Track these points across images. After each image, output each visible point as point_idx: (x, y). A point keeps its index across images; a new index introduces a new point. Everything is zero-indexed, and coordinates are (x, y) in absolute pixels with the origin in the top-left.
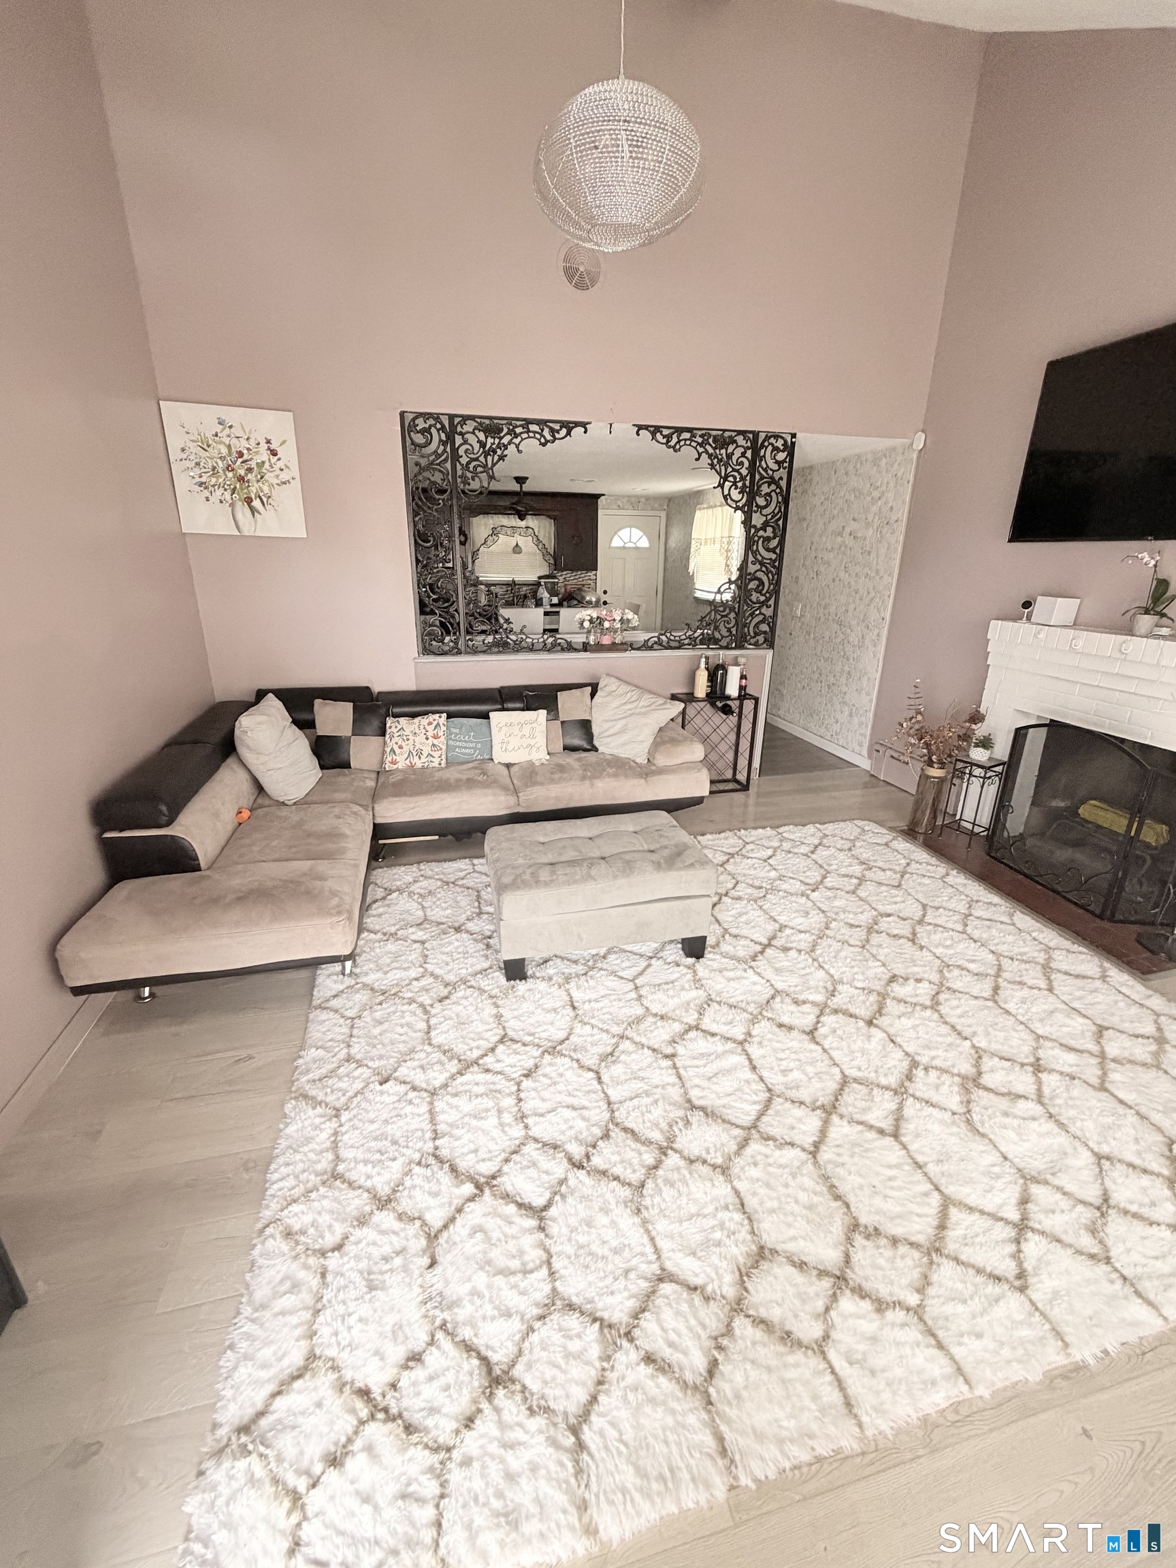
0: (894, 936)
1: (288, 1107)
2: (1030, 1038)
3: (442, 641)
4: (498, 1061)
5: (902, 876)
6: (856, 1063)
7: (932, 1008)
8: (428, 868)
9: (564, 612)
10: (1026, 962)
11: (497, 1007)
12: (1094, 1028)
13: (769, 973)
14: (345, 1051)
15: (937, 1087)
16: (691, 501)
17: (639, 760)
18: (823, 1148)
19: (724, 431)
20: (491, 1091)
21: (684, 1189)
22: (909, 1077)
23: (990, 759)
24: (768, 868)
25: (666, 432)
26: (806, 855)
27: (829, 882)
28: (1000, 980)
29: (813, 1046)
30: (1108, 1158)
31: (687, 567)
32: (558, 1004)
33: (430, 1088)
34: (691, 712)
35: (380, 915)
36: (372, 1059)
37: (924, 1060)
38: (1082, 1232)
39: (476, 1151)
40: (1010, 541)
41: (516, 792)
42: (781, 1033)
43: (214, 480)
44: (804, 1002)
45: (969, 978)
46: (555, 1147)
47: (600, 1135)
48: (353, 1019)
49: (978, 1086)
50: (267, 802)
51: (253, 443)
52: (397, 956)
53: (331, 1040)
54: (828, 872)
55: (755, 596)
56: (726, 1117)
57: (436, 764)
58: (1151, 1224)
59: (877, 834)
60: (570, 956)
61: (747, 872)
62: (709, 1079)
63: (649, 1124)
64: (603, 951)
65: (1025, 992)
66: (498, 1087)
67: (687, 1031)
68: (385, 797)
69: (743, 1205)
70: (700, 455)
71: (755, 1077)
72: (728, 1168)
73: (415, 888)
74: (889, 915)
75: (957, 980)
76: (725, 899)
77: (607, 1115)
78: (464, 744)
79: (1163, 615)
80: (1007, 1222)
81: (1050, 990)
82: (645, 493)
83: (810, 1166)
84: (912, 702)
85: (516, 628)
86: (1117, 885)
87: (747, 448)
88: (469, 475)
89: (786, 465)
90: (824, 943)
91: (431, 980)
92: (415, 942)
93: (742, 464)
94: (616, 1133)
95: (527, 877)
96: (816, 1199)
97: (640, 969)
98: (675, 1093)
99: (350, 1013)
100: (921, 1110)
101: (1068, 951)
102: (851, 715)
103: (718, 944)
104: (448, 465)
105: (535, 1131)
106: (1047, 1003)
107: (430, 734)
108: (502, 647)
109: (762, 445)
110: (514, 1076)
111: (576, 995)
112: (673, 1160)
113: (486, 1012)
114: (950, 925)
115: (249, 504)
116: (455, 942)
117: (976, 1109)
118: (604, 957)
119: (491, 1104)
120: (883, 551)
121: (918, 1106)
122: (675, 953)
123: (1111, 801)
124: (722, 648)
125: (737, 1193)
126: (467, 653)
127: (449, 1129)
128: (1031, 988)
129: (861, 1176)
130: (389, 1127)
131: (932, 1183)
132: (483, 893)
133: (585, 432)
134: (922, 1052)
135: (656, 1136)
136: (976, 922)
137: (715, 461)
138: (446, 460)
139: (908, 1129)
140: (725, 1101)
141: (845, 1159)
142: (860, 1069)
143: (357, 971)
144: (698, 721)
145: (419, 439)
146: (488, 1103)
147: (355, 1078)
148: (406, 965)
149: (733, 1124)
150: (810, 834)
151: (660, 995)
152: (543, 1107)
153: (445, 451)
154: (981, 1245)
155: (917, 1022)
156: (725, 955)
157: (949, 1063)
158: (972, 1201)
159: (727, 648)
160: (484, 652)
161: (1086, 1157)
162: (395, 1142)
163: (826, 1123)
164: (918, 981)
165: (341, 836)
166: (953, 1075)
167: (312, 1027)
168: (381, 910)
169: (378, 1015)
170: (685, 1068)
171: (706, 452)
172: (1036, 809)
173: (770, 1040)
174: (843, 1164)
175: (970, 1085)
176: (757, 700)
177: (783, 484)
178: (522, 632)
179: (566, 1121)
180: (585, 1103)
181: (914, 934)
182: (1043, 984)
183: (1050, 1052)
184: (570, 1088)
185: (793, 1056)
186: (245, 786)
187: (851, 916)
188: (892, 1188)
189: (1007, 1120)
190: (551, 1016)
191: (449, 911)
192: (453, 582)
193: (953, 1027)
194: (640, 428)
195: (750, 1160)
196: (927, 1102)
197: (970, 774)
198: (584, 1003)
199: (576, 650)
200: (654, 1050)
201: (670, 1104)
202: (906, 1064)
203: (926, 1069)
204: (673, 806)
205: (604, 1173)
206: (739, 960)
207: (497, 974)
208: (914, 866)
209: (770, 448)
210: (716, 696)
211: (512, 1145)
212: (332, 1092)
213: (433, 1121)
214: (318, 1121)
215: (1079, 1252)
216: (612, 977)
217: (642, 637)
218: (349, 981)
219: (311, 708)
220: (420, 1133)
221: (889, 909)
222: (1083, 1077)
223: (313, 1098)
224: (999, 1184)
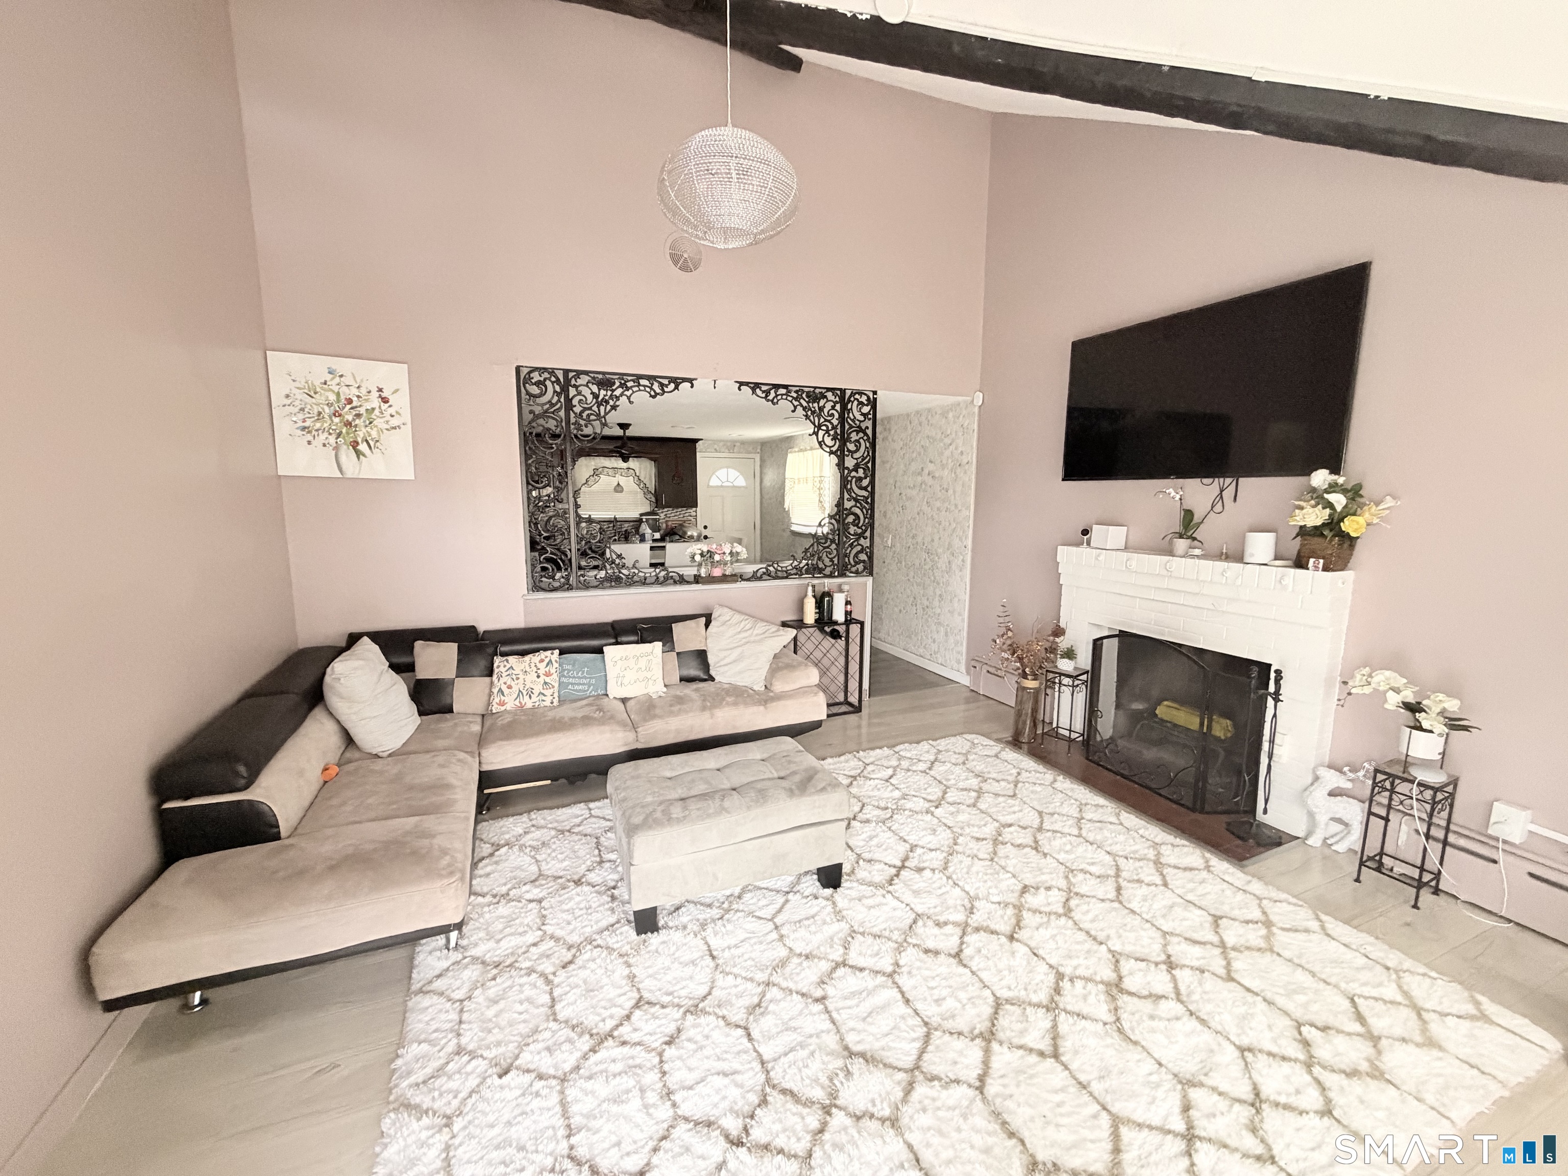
0: (1019, 846)
1: (386, 1124)
2: (1158, 934)
3: (553, 578)
4: (635, 1030)
5: (1016, 786)
6: (1004, 983)
7: (1065, 915)
8: (539, 817)
9: (670, 547)
10: (1140, 860)
11: (629, 966)
12: (1210, 918)
13: (908, 897)
14: (455, 1041)
15: (1085, 998)
16: (783, 445)
17: (756, 688)
18: (989, 1081)
19: (815, 388)
20: (630, 1067)
21: (854, 1152)
22: (1057, 991)
23: (1076, 669)
24: (891, 788)
25: (764, 388)
26: (924, 772)
27: (951, 796)
28: (1121, 880)
29: (961, 970)
30: (1250, 1050)
31: (782, 502)
32: (696, 955)
33: (560, 1073)
34: (802, 639)
35: (488, 875)
36: (488, 1047)
37: (1067, 970)
38: (1244, 1132)
39: (618, 1144)
40: (1063, 480)
41: (635, 728)
42: (929, 959)
43: (318, 425)
44: (946, 923)
45: (1093, 881)
46: (709, 1124)
47: (757, 1102)
48: (461, 1001)
49: (1121, 991)
50: (357, 755)
51: (363, 391)
52: (510, 921)
53: (436, 1031)
54: (948, 787)
55: (852, 529)
56: (887, 1061)
57: (548, 703)
58: (1301, 1113)
59: (987, 746)
60: (703, 900)
61: (871, 794)
62: (864, 1019)
63: (807, 1081)
64: (737, 891)
65: (1144, 890)
66: (638, 1061)
67: (834, 969)
68: (494, 742)
69: (918, 1160)
70: (795, 407)
71: (910, 1011)
72: (897, 1120)
73: (527, 840)
74: (1010, 825)
75: (1084, 885)
76: (853, 823)
77: (763, 1077)
78: (577, 681)
79: (1194, 539)
80: (1176, 1134)
81: (1165, 885)
82: (740, 438)
83: (979, 1103)
84: (1001, 620)
85: (629, 563)
86: (1202, 777)
87: (835, 403)
88: (582, 422)
89: (870, 416)
90: (955, 859)
91: (552, 943)
92: (531, 901)
93: (833, 415)
94: (775, 1097)
95: (658, 815)
96: (991, 1140)
97: (778, 906)
98: (831, 1040)
99: (458, 995)
100: (1075, 1024)
101: (1173, 845)
102: (946, 634)
103: (853, 872)
104: (562, 413)
105: (685, 1109)
106: (1164, 898)
107: (541, 672)
108: (615, 581)
109: (849, 401)
110: (654, 1045)
111: (714, 943)
112: (838, 1119)
113: (617, 975)
114: (1066, 830)
115: (354, 448)
116: (578, 897)
117: (1124, 1016)
118: (739, 897)
119: (631, 1083)
120: (959, 489)
121: (1071, 1020)
122: (812, 884)
123: (1182, 701)
124: (826, 576)
125: (910, 1147)
126: (578, 588)
127: (584, 1121)
128: (1148, 885)
129: (1030, 1106)
130: (514, 1129)
131: (1098, 1103)
132: (602, 839)
133: (692, 387)
134: (1064, 963)
135: (818, 1094)
136: (1089, 825)
137: (809, 413)
138: (560, 409)
139: (1066, 1046)
140: (883, 1043)
141: (1012, 1089)
142: (1010, 989)
143: (464, 942)
144: (810, 646)
145: (535, 390)
146: (628, 1082)
147: (468, 1074)
148: (521, 930)
149: (895, 1068)
150: (925, 751)
151: (802, 932)
152: (691, 1078)
153: (559, 401)
154: (1156, 1164)
155: (1055, 932)
156: (862, 882)
157: (1091, 971)
158: (1139, 1117)
159: (831, 576)
160: (596, 587)
161: (1231, 1053)
162: (521, 1148)
163: (987, 1051)
164: (1048, 889)
165: (448, 786)
166: (1097, 983)
167: (411, 1017)
168: (489, 869)
169: (492, 993)
170: (838, 1010)
171: (801, 405)
172: (1121, 712)
173: (919, 968)
174: (1011, 1096)
175: (1114, 991)
176: (862, 624)
177: (869, 432)
178: (634, 567)
179: (718, 1091)
180: (736, 1066)
181: (1036, 842)
182: (1158, 881)
183: (1177, 948)
184: (718, 1051)
185: (944, 983)
186: (334, 740)
187: (976, 829)
188: (1062, 1115)
189: (1155, 1024)
190: (689, 970)
191: (566, 863)
192: (566, 520)
193: (1088, 933)
194: (741, 384)
195: (918, 1106)
196: (1078, 1015)
197: (1060, 683)
198: (723, 950)
199: (688, 583)
200: (803, 995)
201: (828, 1054)
202: (1052, 978)
203: (1071, 980)
204: (795, 731)
205: (766, 1147)
206: (877, 886)
207: (626, 928)
208: (1024, 775)
209: (856, 403)
210: (824, 621)
211: (660, 1131)
212: (441, 1095)
213: (565, 1114)
214: (424, 1135)
215: (1246, 1156)
216: (750, 918)
217: (750, 569)
218: (455, 956)
219: (411, 650)
220: (550, 1132)
221: (1009, 819)
222: (1211, 969)
223: (417, 1107)
224: (1160, 1093)
